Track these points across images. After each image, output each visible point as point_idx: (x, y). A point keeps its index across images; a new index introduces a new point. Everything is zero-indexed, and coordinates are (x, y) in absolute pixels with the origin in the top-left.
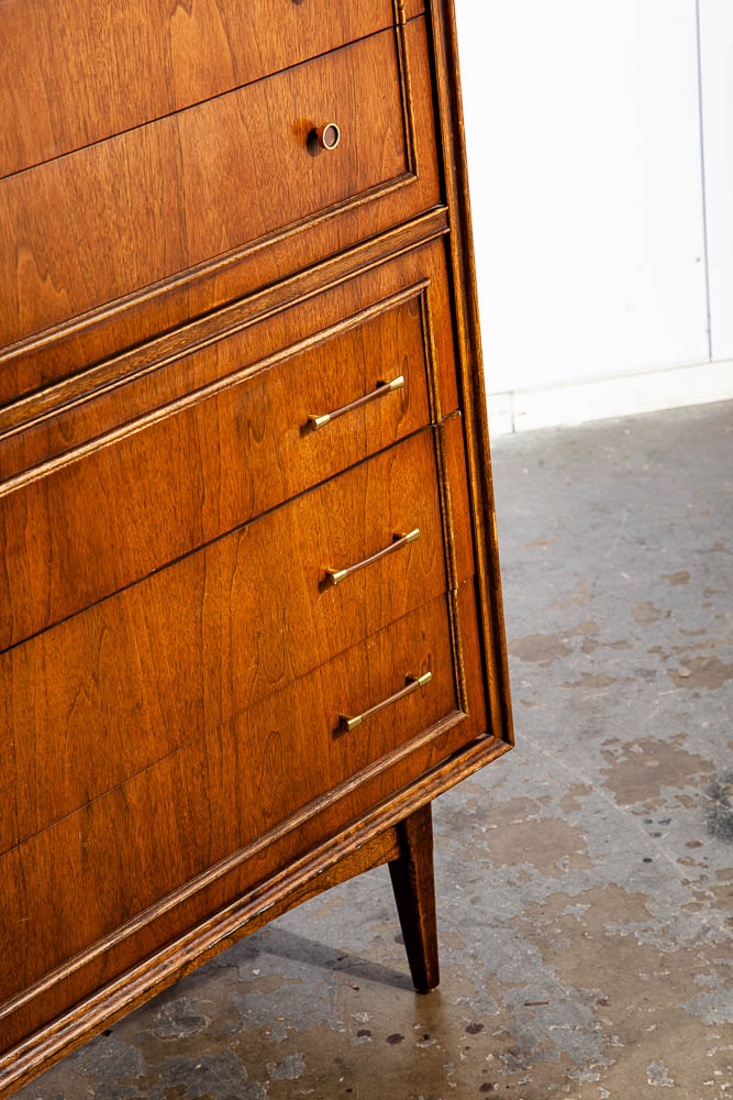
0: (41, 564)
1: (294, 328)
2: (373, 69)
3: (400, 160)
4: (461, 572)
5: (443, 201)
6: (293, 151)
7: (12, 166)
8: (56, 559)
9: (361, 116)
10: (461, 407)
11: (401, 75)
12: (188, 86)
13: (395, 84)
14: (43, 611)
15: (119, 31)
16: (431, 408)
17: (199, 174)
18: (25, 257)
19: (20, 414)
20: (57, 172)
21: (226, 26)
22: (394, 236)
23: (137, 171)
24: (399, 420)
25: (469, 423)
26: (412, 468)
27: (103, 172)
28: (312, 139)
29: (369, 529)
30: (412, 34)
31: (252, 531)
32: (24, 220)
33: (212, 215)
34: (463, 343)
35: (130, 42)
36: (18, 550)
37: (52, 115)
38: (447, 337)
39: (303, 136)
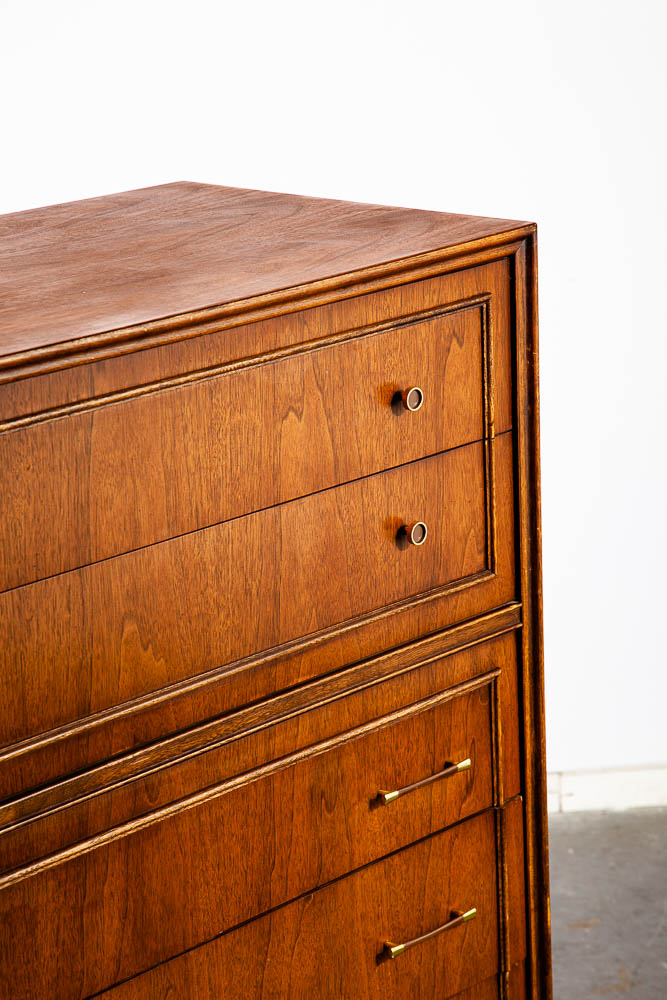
0: (116, 922)
1: (372, 707)
2: (462, 479)
3: (480, 559)
4: (514, 954)
5: (518, 598)
6: (383, 545)
7: (127, 545)
8: (131, 917)
9: (448, 516)
10: (523, 792)
11: (487, 483)
12: (293, 481)
13: (480, 490)
14: (113, 967)
15: (235, 430)
16: (494, 790)
17: (295, 560)
18: (130, 628)
19: (111, 774)
20: (167, 552)
21: (332, 431)
22: (470, 627)
23: (240, 554)
24: (464, 800)
25: (529, 809)
26: (473, 846)
27: (209, 554)
28: (402, 534)
29: (428, 904)
30: (500, 448)
31: (317, 900)
32: (133, 595)
33: (304, 598)
34: (528, 731)
35: (244, 440)
36: (95, 905)
37: (168, 502)
38: (514, 724)
39: (393, 532)
